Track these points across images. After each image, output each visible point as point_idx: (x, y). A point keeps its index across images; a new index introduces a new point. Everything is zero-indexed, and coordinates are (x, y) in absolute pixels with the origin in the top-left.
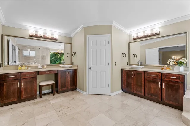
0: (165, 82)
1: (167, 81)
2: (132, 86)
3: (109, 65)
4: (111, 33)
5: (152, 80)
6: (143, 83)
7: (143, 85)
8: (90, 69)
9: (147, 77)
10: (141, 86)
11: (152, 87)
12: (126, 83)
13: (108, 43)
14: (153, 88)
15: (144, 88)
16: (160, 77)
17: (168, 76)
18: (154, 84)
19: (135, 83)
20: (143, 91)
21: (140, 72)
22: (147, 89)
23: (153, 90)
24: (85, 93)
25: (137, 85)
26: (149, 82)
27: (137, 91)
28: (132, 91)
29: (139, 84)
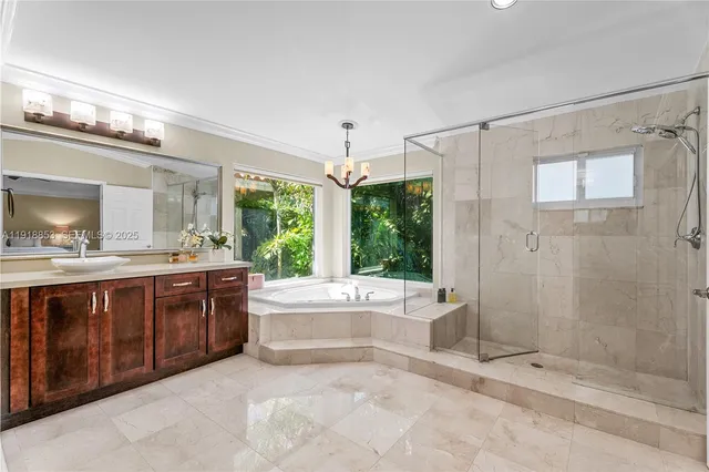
0: (216, 295)
1: (218, 291)
5: (182, 300)
6: (149, 323)
7: (149, 332)
9: (166, 294)
10: (140, 339)
11: (180, 324)
14: (184, 327)
15: (151, 342)
16: (203, 284)
17: (222, 276)
18: (187, 313)
19: (109, 338)
20: (148, 353)
21: (137, 283)
22: (162, 341)
23: (183, 333)
25: (119, 343)
26: (172, 309)
27: (118, 368)
28: (91, 384)
29: (129, 334)
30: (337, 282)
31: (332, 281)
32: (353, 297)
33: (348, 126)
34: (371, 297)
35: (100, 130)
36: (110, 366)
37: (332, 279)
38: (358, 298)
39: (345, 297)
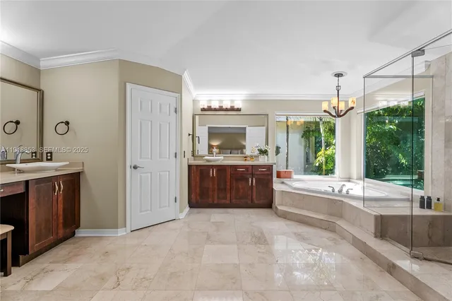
0: (256, 177)
1: (257, 175)
2: (211, 193)
3: (176, 157)
4: (180, 92)
5: (241, 177)
6: (228, 184)
7: (228, 187)
8: (135, 167)
10: (225, 189)
11: (240, 186)
12: (198, 189)
13: (176, 112)
14: (242, 188)
15: (229, 191)
16: (250, 171)
18: (243, 183)
19: (216, 186)
20: (228, 196)
21: (224, 167)
22: (234, 192)
23: (241, 191)
24: (121, 232)
25: (219, 189)
26: (237, 180)
27: (218, 198)
28: (210, 201)
29: (222, 187)
30: (353, 182)
31: (349, 181)
32: (336, 191)
33: (339, 75)
34: (351, 192)
35: (221, 109)
36: (216, 197)
37: (349, 180)
38: (340, 191)
39: (330, 190)
